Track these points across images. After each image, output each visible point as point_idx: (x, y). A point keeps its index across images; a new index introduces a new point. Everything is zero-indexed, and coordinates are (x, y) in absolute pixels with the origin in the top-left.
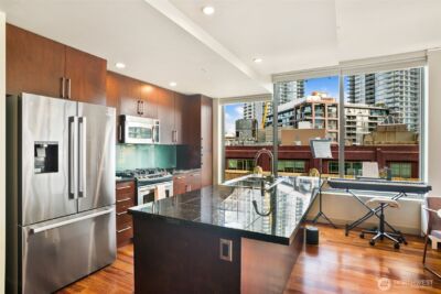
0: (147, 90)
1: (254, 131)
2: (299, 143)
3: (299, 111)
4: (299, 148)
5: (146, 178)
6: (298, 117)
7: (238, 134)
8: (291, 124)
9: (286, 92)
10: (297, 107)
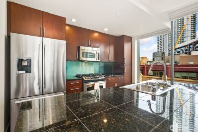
0: (96, 35)
1: (163, 58)
2: (192, 63)
3: (191, 46)
4: (192, 65)
5: (89, 78)
6: (191, 49)
7: (154, 59)
8: (186, 53)
9: (183, 37)
10: (190, 44)
